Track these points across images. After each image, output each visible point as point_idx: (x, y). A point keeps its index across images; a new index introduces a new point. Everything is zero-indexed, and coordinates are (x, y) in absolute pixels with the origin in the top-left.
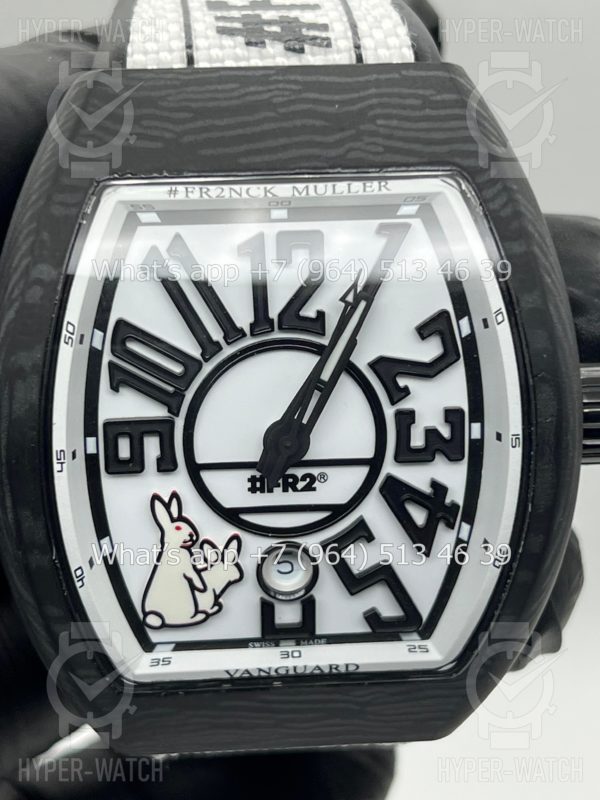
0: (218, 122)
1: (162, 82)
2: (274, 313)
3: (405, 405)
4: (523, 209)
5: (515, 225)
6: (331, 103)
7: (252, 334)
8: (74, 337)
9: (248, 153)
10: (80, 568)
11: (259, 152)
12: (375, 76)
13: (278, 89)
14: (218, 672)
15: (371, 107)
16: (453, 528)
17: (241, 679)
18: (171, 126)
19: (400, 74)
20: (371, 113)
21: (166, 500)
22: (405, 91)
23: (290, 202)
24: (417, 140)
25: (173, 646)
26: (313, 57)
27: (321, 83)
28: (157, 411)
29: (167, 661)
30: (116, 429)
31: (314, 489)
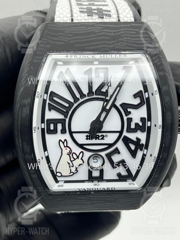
0: (80, 37)
1: (65, 26)
2: (94, 90)
3: (129, 116)
4: (163, 63)
5: (161, 67)
6: (111, 33)
7: (88, 96)
8: (39, 96)
9: (88, 46)
10: (39, 159)
11: (91, 46)
12: (123, 25)
13: (96, 28)
14: (76, 189)
15: (122, 34)
16: (142, 151)
17: (82, 191)
18: (67, 38)
19: (130, 25)
20: (122, 35)
21: (63, 141)
22: (132, 30)
23: (99, 60)
24: (134, 43)
25: (64, 181)
26: (106, 20)
27: (109, 27)
28: (61, 117)
29: (62, 186)
30: (50, 121)
31: (104, 139)
